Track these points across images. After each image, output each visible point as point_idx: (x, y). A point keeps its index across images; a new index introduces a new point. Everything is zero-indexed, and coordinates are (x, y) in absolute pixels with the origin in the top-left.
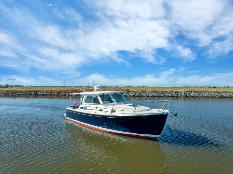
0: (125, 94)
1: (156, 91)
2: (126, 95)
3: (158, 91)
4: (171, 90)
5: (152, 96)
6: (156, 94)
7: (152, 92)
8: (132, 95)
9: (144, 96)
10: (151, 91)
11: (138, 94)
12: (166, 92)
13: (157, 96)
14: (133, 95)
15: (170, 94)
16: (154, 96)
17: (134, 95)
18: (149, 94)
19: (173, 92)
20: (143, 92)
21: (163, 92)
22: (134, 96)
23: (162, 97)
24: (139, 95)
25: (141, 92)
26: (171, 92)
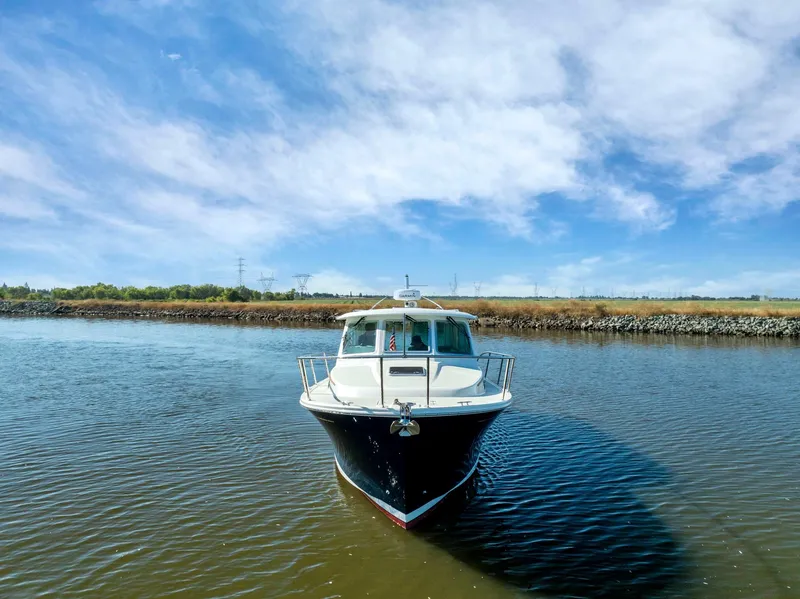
0: (590, 323)
1: (708, 315)
2: (591, 326)
3: (715, 313)
4: (773, 311)
5: (686, 333)
6: (705, 325)
7: (690, 317)
8: (614, 327)
9: (658, 332)
10: (687, 314)
11: (636, 323)
12: (748, 316)
13: (708, 333)
14: (618, 325)
15: (766, 323)
16: (695, 333)
17: (623, 327)
18: (680, 324)
19: (778, 316)
20: (656, 315)
21: (735, 317)
22: (621, 330)
23: (729, 334)
24: (641, 328)
25: (651, 318)
26: (771, 316)
